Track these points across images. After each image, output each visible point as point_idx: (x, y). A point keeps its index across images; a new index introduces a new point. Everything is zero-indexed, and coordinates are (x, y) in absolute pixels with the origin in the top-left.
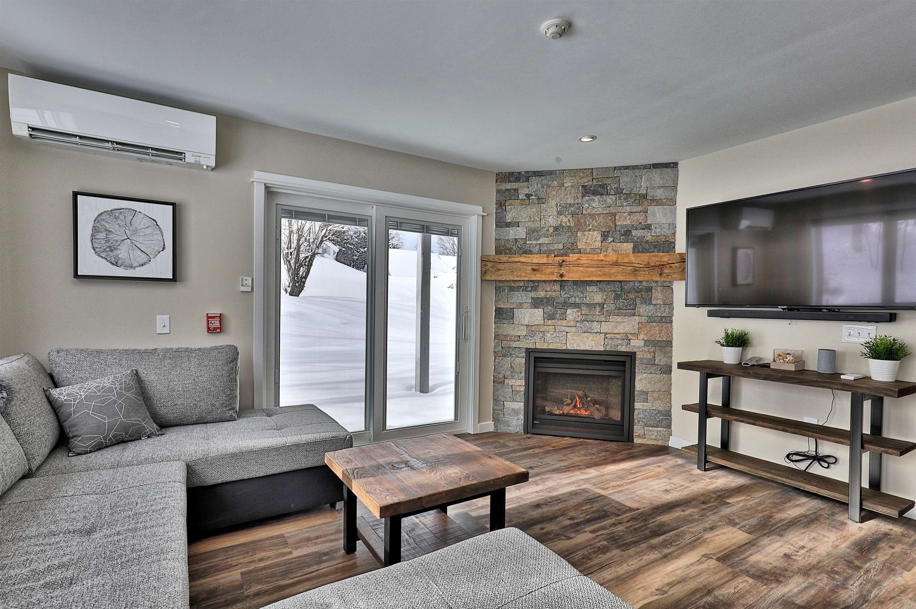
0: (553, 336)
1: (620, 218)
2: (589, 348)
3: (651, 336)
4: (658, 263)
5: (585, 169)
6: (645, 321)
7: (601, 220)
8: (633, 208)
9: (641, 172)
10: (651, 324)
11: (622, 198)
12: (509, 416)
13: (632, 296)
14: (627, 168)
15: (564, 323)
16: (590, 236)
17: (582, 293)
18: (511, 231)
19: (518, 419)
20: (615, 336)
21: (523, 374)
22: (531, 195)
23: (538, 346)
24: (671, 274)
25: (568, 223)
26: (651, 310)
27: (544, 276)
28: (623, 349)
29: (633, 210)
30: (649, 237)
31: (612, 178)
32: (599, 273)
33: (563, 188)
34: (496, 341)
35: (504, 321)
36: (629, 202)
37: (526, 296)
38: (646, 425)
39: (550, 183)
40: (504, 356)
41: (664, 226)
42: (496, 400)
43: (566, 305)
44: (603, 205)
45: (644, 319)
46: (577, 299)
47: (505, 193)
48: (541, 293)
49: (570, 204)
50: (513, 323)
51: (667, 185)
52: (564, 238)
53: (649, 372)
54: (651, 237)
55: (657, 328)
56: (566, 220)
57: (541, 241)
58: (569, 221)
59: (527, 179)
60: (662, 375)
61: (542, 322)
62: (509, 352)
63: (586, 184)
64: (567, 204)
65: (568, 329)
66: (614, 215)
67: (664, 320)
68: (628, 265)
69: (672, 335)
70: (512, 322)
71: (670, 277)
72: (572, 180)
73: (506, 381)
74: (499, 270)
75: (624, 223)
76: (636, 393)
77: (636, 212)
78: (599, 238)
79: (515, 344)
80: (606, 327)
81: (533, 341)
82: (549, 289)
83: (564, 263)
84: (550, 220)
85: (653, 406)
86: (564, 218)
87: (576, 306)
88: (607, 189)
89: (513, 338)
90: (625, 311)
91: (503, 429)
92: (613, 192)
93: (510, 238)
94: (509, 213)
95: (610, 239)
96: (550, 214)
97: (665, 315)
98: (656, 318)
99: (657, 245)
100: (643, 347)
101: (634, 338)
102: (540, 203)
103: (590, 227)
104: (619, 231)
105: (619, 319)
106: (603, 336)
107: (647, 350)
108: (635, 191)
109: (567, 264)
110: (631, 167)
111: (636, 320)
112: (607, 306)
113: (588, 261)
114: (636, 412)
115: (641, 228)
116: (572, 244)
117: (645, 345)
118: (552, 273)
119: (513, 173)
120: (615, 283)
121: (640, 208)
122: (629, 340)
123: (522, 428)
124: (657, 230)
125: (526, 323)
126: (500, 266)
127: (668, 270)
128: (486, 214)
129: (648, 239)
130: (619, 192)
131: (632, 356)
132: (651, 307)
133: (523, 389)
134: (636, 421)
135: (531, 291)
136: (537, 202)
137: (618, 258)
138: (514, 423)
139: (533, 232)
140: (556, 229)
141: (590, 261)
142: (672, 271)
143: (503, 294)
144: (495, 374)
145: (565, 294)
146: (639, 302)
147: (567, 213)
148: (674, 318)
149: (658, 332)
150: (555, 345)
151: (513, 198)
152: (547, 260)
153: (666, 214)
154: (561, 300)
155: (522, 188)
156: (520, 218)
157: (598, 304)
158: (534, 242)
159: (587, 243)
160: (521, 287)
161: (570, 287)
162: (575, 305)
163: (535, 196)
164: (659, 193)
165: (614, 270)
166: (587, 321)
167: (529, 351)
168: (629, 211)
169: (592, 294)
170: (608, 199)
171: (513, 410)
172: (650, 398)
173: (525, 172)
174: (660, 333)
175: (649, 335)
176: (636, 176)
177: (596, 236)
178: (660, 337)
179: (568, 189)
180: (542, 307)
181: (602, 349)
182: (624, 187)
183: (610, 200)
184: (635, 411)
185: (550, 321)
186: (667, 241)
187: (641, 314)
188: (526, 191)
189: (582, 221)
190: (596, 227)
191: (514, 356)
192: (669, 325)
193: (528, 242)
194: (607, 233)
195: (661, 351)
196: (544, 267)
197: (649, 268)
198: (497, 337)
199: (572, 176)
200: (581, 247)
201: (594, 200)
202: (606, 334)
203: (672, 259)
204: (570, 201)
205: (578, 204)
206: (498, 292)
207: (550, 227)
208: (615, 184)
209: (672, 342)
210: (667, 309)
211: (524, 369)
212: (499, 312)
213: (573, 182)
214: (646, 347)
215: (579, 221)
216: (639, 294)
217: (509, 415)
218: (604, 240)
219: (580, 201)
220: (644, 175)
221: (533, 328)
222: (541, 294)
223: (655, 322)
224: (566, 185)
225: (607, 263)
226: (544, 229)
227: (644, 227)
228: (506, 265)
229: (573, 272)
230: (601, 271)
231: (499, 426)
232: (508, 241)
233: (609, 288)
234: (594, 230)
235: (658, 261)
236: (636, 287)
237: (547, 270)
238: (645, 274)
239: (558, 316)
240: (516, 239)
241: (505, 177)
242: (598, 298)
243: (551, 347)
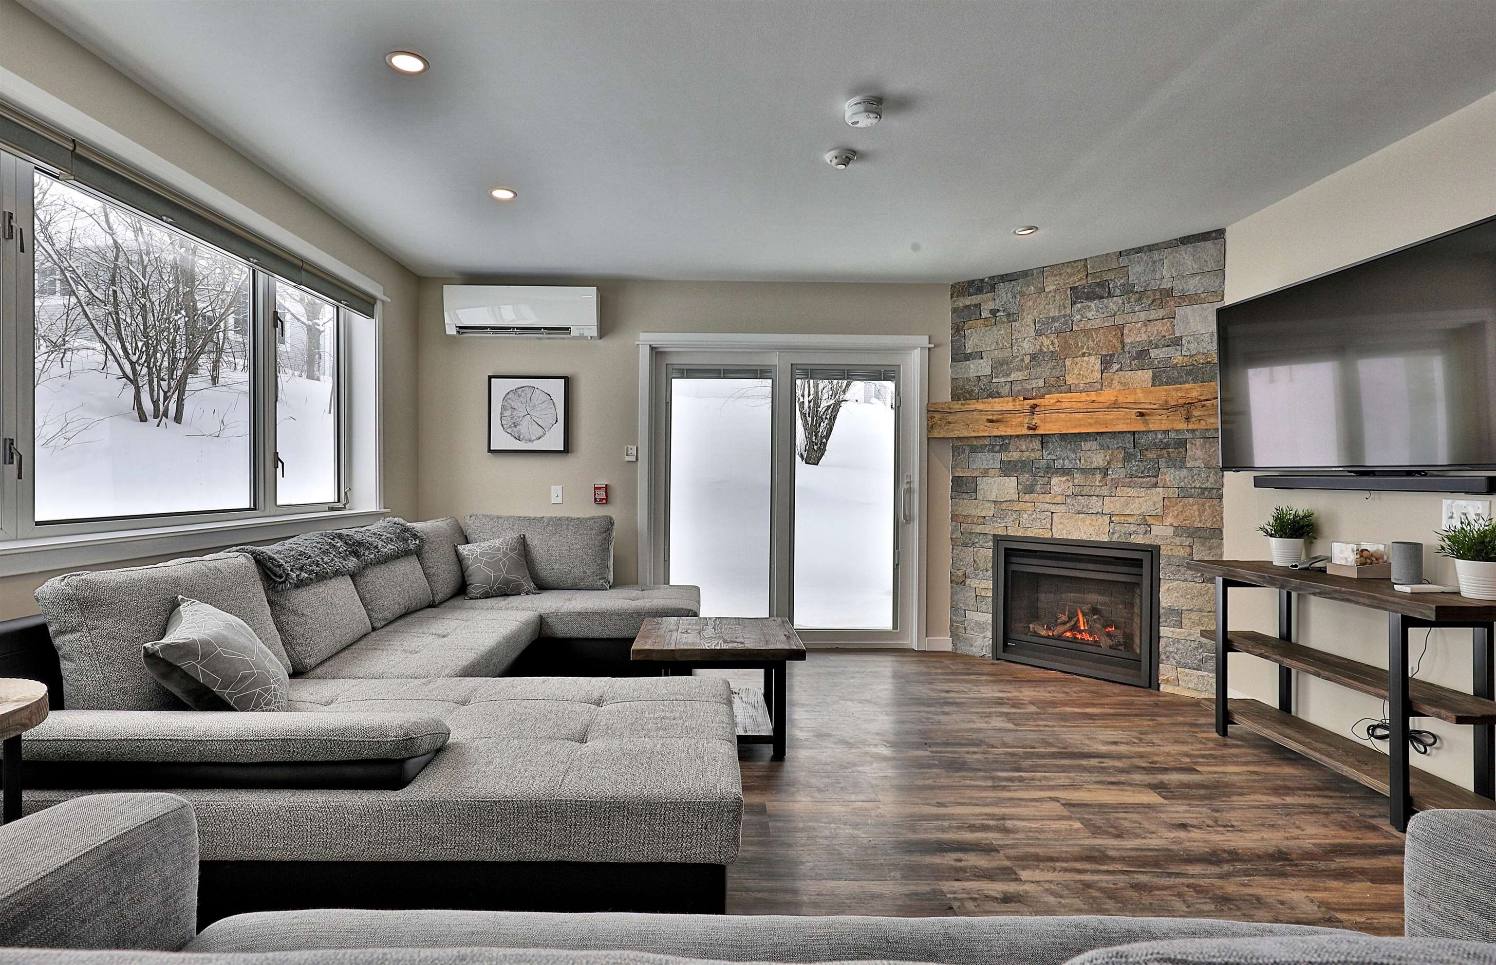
0: (1031, 518)
1: (1130, 331)
2: (1085, 538)
3: (1184, 520)
4: (1181, 401)
5: (1075, 262)
6: (1174, 496)
7: (1100, 337)
8: (1150, 314)
9: (1162, 253)
10: (1186, 501)
11: (1132, 300)
12: (972, 632)
13: (1151, 455)
14: (1139, 250)
15: (1048, 498)
16: (1084, 364)
17: (1074, 452)
18: (972, 366)
19: (984, 637)
20: (1126, 519)
21: (990, 573)
22: (998, 311)
23: (1011, 532)
24: (1204, 418)
25: (1051, 347)
26: (1184, 478)
27: (1009, 430)
28: (1139, 539)
29: (1151, 317)
30: (1179, 357)
31: (1117, 271)
32: (1089, 421)
33: (1043, 295)
34: (954, 523)
35: (965, 496)
36: (1143, 305)
37: (994, 459)
38: (1179, 664)
39: (1024, 289)
40: (965, 545)
41: (1202, 338)
42: (954, 608)
43: (1050, 470)
44: (1103, 313)
45: (1173, 492)
46: (1066, 462)
47: (963, 311)
48: (1014, 453)
49: (1053, 318)
50: (976, 499)
51: (1206, 269)
52: (1046, 370)
53: (1182, 579)
54: (1181, 358)
55: (1195, 507)
56: (1049, 342)
57: (1013, 376)
58: (1053, 344)
59: (993, 289)
60: (1204, 584)
61: (1015, 497)
62: (970, 539)
63: (1077, 284)
64: (1048, 318)
65: (1053, 508)
66: (1121, 328)
67: (1206, 493)
68: (1133, 406)
69: (1222, 518)
70: (974, 498)
71: (1203, 422)
72: (1056, 280)
73: (968, 581)
74: (950, 423)
75: (1137, 339)
76: (1162, 611)
77: (1157, 320)
78: (1098, 366)
79: (979, 529)
80: (1111, 505)
81: (1004, 524)
82: (1024, 448)
83: (1037, 409)
84: (1025, 345)
85: (1190, 635)
86: (1045, 339)
87: (1065, 472)
88: (1109, 288)
89: (975, 520)
90: (1141, 479)
91: (964, 649)
92: (1118, 292)
93: (971, 375)
94: (970, 340)
95: (1116, 367)
96: (1025, 335)
97: (1208, 485)
98: (1193, 490)
99: (1191, 370)
100: (1171, 537)
101: (1157, 523)
102: (1010, 322)
103: (1084, 351)
104: (1129, 353)
105: (1132, 492)
106: (1107, 519)
107: (1178, 543)
108: (1153, 285)
109: (1042, 409)
110: (1146, 248)
111: (1159, 493)
112: (1113, 471)
113: (1073, 403)
114: (1162, 642)
115: (1164, 345)
116: (1058, 378)
117: (1176, 535)
118: (1021, 424)
119: (973, 281)
120: (1124, 435)
121: (1161, 313)
122: (1149, 526)
123: (989, 650)
124: (1192, 346)
125: (993, 498)
126: (951, 418)
127: (1200, 410)
128: (933, 346)
129: (1176, 361)
130: (1128, 290)
131: (1153, 552)
132: (1184, 472)
133: (990, 594)
134: (1163, 657)
135: (999, 452)
136: (1006, 320)
137: (1117, 397)
138: (979, 642)
139: (1002, 365)
140: (1034, 357)
141: (1075, 403)
142: (1206, 413)
143: (962, 456)
144: (953, 570)
145: (1049, 454)
146: (1164, 464)
147: (1049, 332)
148: (1225, 491)
149: (1197, 513)
150: (1035, 531)
151: (973, 317)
152: (1014, 405)
153: (1206, 317)
154: (1043, 463)
155: (985, 302)
156: (984, 346)
157: (1099, 469)
158: (1003, 380)
159: (1080, 374)
160: (986, 446)
161: (1056, 444)
162: (1064, 472)
163: (1004, 311)
164: (1193, 285)
165: (1112, 415)
166: (1082, 496)
167: (998, 540)
168: (1144, 319)
169: (1089, 453)
170: (1111, 304)
171: (977, 623)
172: (1185, 621)
173: (989, 278)
174: (1200, 516)
175: (1181, 518)
176: (1154, 262)
177: (1095, 362)
178: (1200, 522)
179: (1050, 295)
180: (1016, 475)
181: (1106, 538)
182: (1136, 282)
183: (1113, 304)
184: (1161, 639)
185: (1027, 496)
186: (1209, 363)
187: (1165, 484)
188: (991, 305)
189: (1071, 342)
190: (1093, 349)
191: (977, 545)
192: (1216, 502)
193: (994, 380)
194: (1111, 357)
195: (1203, 545)
196: (1009, 415)
197: (1168, 409)
198: (954, 517)
199: (1055, 276)
200: (1071, 382)
201: (1089, 307)
202: (1111, 515)
203: (1205, 392)
204: (1054, 313)
205: (1065, 316)
206: (956, 454)
207: (1025, 355)
208: (1121, 278)
209: (1221, 531)
210: (1211, 475)
211: (990, 565)
212: (957, 482)
213: (1058, 284)
214: (1178, 538)
215: (1066, 342)
216: (1164, 451)
217: (972, 629)
218: (1106, 368)
219: (1068, 312)
220: (1166, 258)
221: (1004, 506)
222: (1015, 455)
223: (1191, 496)
224: (1047, 290)
225: (1101, 405)
226: (1017, 359)
227: (1170, 343)
228: (959, 416)
229: (1051, 422)
230: (1091, 418)
231: (959, 645)
232: (968, 380)
233: (1114, 443)
234: (1090, 354)
235: (1182, 397)
236: (1157, 441)
237: (1014, 420)
238: (1161, 420)
239: (1038, 488)
240: (979, 377)
241: (962, 289)
242: (1099, 459)
243: (1029, 534)
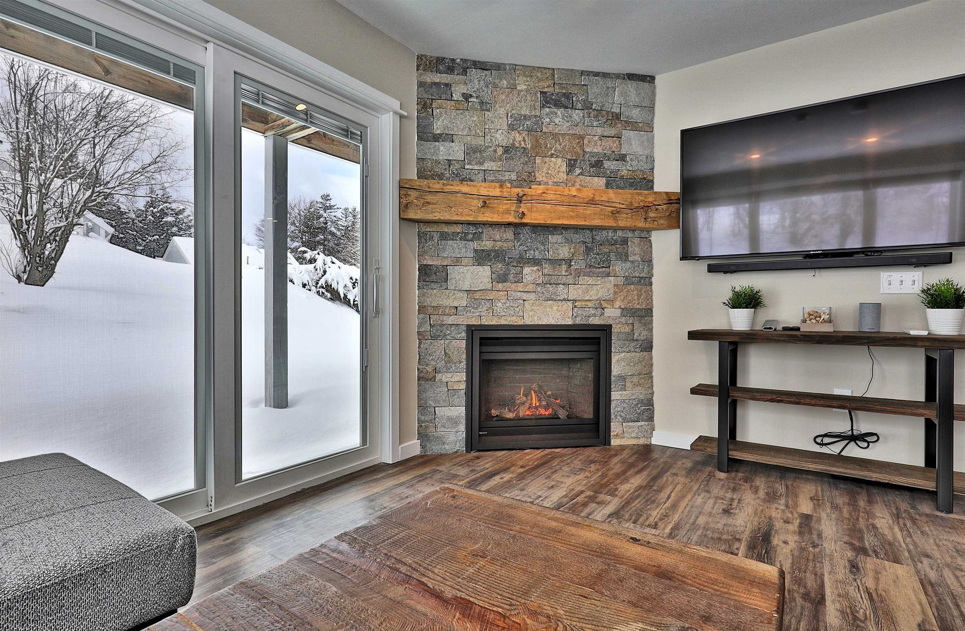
0: (505, 307)
1: (589, 142)
2: (553, 322)
3: (629, 303)
4: (642, 204)
5: (545, 68)
6: (621, 283)
7: (565, 142)
8: (605, 131)
9: (614, 82)
10: (629, 287)
11: (592, 115)
12: (443, 429)
13: (606, 249)
14: (597, 74)
15: (520, 287)
16: (552, 165)
17: (543, 244)
18: (441, 147)
19: (457, 432)
20: (586, 303)
21: (463, 365)
22: (471, 96)
23: (485, 322)
24: (657, 219)
25: (522, 143)
26: (628, 269)
27: (493, 216)
28: (596, 321)
29: (606, 134)
30: (625, 171)
31: (579, 86)
32: (571, 213)
33: (515, 92)
34: (422, 315)
35: (434, 285)
36: (600, 122)
37: (466, 248)
38: (625, 420)
39: (497, 81)
40: (434, 337)
41: (641, 158)
42: (423, 406)
43: (523, 261)
44: (568, 122)
45: (620, 281)
46: (537, 253)
47: (431, 87)
48: (488, 242)
49: (525, 116)
50: (447, 289)
51: (643, 105)
52: (518, 164)
53: (627, 350)
54: (626, 172)
55: (635, 292)
56: (521, 139)
57: (486, 166)
58: (524, 140)
59: (465, 71)
60: (641, 353)
61: (489, 286)
62: (441, 331)
63: (546, 90)
64: (521, 115)
65: (525, 296)
66: (582, 137)
67: (643, 281)
68: (607, 204)
69: (652, 300)
70: (445, 287)
71: (656, 222)
72: (527, 81)
73: (438, 376)
74: (429, 203)
75: (595, 150)
76: (613, 378)
77: (609, 137)
78: (564, 168)
79: (450, 320)
80: (574, 292)
81: (478, 314)
82: (498, 237)
83: (524, 198)
84: (498, 136)
85: (632, 394)
86: (517, 135)
87: (536, 262)
88: (572, 100)
89: (447, 311)
90: (597, 270)
91: (435, 448)
92: (579, 106)
93: (441, 157)
94: (439, 120)
95: (578, 171)
96: (499, 127)
97: (643, 274)
98: (634, 278)
99: (633, 182)
100: (619, 317)
101: (609, 306)
102: (483, 110)
103: (553, 152)
104: (589, 161)
105: (590, 280)
106: (571, 304)
107: (624, 322)
108: (607, 107)
109: (529, 198)
110: (601, 74)
111: (611, 281)
112: (575, 262)
114: (613, 405)
115: (614, 159)
116: (529, 173)
117: (622, 315)
118: (508, 212)
119: (443, 58)
120: (584, 231)
121: (613, 132)
122: (604, 309)
123: (464, 443)
124: (635, 163)
125: (466, 287)
127: (654, 213)
128: (404, 113)
129: (623, 173)
130: (587, 106)
131: (607, 330)
132: (628, 264)
133: (463, 386)
134: (612, 418)
135: (472, 240)
136: (479, 107)
137: (594, 195)
138: (452, 438)
139: (475, 152)
140: (507, 150)
142: (659, 215)
143: (430, 243)
144: (420, 366)
145: (520, 245)
146: (614, 257)
147: (521, 128)
148: (654, 279)
149: (636, 297)
150: (509, 319)
151: (443, 97)
152: (499, 192)
153: (643, 142)
154: (515, 254)
155: (457, 83)
156: (455, 129)
157: (564, 260)
158: (476, 167)
159: (548, 173)
160: (459, 233)
161: (527, 236)
162: (534, 262)
163: (477, 98)
164: (635, 114)
165: (590, 210)
166: (550, 284)
167: (471, 330)
168: (600, 133)
169: (556, 245)
170: (575, 115)
171: (450, 419)
172: (628, 384)
173: (462, 59)
174: (638, 299)
175: (626, 301)
176: (608, 88)
177: (560, 164)
178: (638, 303)
179: (522, 93)
180: (490, 264)
181: (569, 322)
182: (594, 101)
183: (577, 115)
184: (612, 402)
185: (500, 285)
186: (645, 178)
187: (616, 273)
188: (463, 88)
189: (542, 142)
190: (560, 152)
191: (449, 337)
192: (648, 288)
193: (467, 167)
194: (574, 162)
195: (640, 322)
196: (496, 201)
197: (632, 209)
198: (422, 308)
199: (526, 76)
200: (541, 179)
201: (556, 114)
202: (574, 301)
203: (658, 199)
204: (525, 111)
205: (536, 116)
206: (423, 240)
207: (499, 146)
208: (583, 95)
209: (652, 310)
210: (646, 267)
211: (464, 356)
212: (425, 271)
213: (529, 85)
214: (624, 318)
215: (537, 141)
216: (614, 246)
217: (444, 426)
218: (570, 171)
219: (538, 114)
220: (618, 86)
221: (477, 295)
222: (487, 245)
223: (633, 284)
224: (519, 88)
225: (581, 200)
226: (490, 149)
227: (618, 158)
228: (440, 196)
229: (536, 212)
231: (428, 446)
232: (438, 162)
233: (577, 237)
234: (557, 157)
235: (642, 201)
236: (609, 238)
237: (501, 206)
238: (627, 218)
239: (511, 277)
240: (449, 160)
241: (430, 63)
242: (564, 252)
243: (503, 322)
